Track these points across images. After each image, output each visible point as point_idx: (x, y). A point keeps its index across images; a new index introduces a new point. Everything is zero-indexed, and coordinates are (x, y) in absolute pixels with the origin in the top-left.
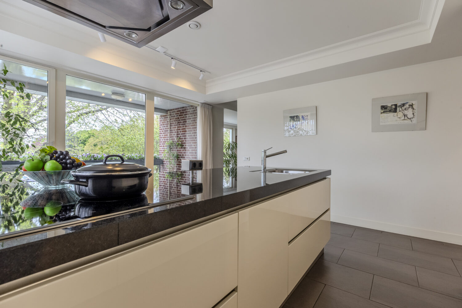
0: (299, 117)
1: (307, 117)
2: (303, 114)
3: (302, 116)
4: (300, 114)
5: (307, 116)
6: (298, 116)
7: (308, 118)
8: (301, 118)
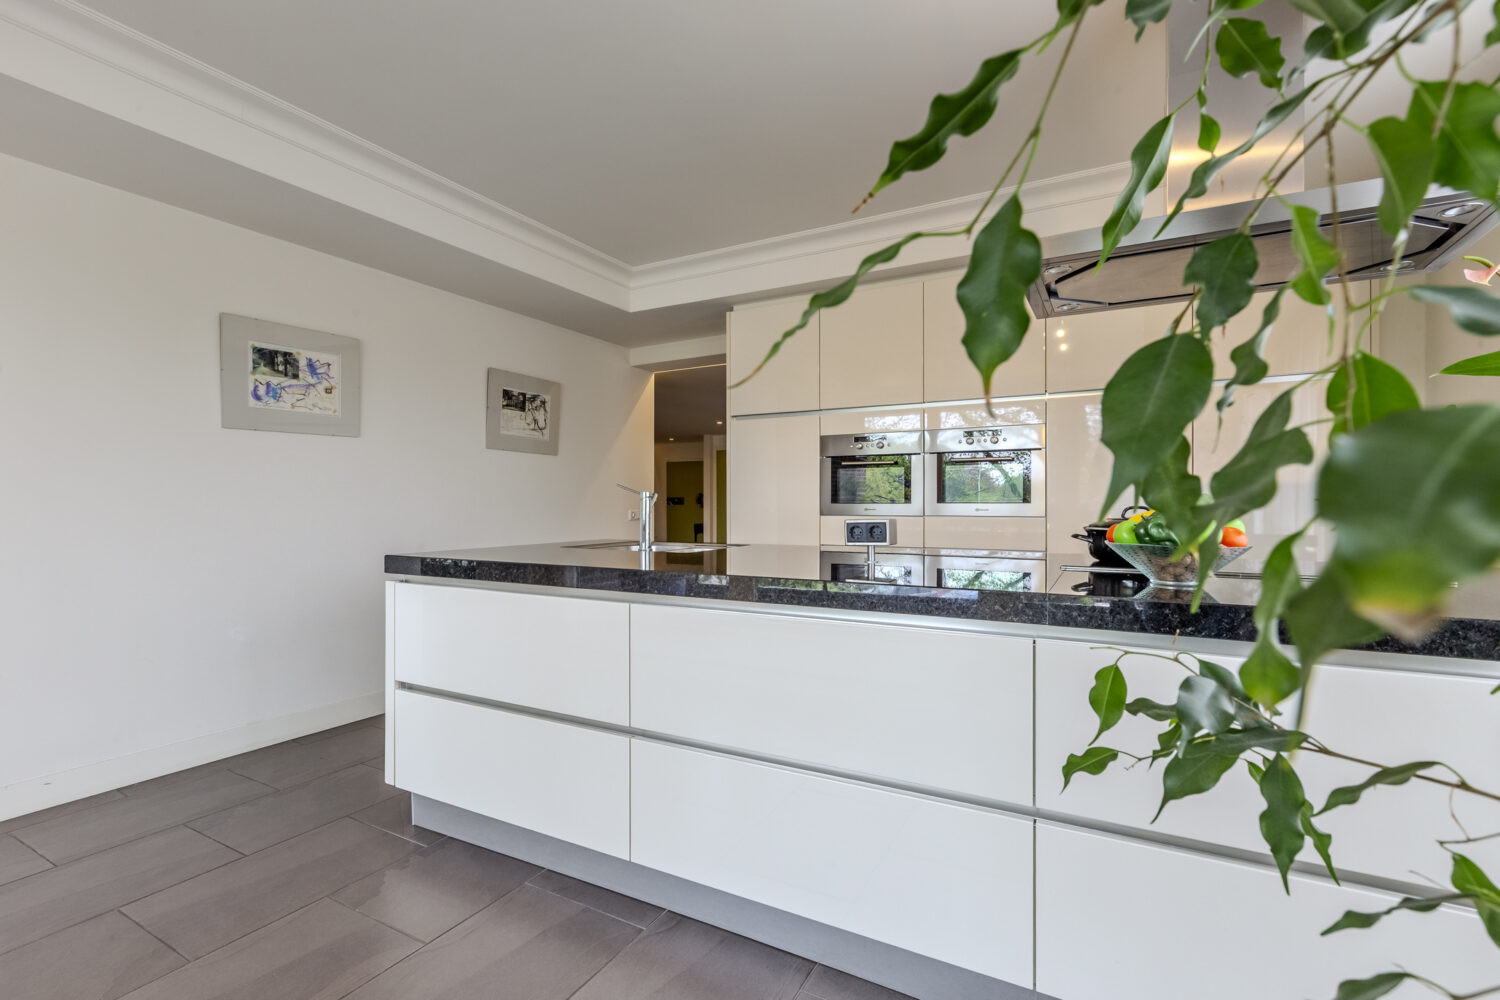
0: (296, 361)
1: (329, 368)
2: (314, 356)
3: (310, 360)
4: (301, 351)
5: (329, 365)
6: (291, 354)
7: (331, 374)
8: (306, 369)
